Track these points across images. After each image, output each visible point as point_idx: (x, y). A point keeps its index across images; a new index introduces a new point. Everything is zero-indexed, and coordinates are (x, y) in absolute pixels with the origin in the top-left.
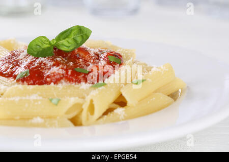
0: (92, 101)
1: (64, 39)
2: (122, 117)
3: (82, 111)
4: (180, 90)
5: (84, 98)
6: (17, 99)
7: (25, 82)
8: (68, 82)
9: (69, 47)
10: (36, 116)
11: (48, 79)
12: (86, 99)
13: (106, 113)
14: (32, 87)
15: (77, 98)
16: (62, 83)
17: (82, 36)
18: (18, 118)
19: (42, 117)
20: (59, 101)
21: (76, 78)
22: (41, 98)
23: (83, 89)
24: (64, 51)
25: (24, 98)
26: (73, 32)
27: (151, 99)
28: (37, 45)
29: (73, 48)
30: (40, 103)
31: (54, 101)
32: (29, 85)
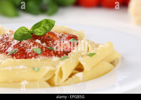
0: (61, 68)
1: (37, 28)
2: (81, 79)
3: (54, 75)
4: (116, 60)
5: (55, 66)
6: (10, 68)
7: (14, 57)
8: (44, 56)
9: (41, 33)
10: (23, 80)
11: (30, 55)
12: (57, 67)
13: (70, 76)
14: (19, 60)
15: (51, 67)
16: (39, 57)
17: (49, 25)
18: (11, 81)
19: (28, 81)
20: (39, 69)
21: (49, 53)
22: (26, 67)
23: (54, 61)
24: (38, 36)
25: (14, 68)
26: (43, 23)
27: (99, 66)
28: (20, 33)
29: (44, 33)
30: (26, 71)
31: (36, 69)
32: (17, 58)
